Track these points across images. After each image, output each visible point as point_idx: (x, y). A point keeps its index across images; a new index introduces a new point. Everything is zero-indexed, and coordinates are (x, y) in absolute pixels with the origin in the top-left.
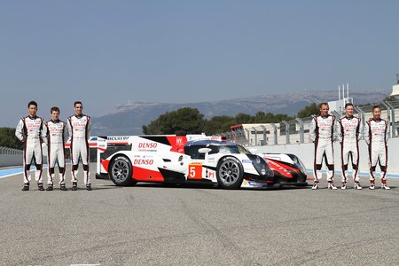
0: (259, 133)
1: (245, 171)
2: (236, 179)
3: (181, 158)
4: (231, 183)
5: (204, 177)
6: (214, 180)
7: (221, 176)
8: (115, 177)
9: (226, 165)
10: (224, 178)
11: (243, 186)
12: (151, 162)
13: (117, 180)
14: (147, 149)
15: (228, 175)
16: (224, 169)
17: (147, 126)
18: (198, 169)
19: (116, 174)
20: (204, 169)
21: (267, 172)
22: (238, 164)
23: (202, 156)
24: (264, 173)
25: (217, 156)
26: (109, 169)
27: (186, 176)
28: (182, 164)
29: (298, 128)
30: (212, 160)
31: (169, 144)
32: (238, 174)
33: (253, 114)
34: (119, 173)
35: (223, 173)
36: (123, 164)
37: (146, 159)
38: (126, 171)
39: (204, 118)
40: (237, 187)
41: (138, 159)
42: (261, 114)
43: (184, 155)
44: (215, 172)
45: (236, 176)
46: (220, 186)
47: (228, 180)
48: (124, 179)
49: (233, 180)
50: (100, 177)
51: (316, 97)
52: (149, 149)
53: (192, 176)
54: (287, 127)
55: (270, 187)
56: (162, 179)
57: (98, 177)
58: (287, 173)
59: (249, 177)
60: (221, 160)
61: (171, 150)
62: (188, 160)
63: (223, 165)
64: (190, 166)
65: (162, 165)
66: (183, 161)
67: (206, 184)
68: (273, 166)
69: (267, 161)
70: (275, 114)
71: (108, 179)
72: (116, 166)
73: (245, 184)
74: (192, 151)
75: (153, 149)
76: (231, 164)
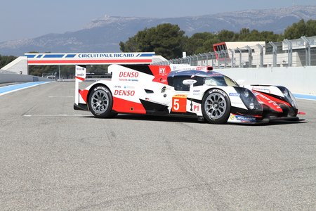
0: (243, 51)
1: (233, 105)
2: (222, 114)
3: (164, 89)
4: (217, 117)
5: (188, 109)
6: (200, 113)
7: (207, 109)
8: (94, 108)
9: (212, 98)
10: (210, 111)
11: (229, 120)
12: (132, 93)
13: (97, 112)
14: (128, 78)
15: (214, 109)
16: (209, 101)
17: (124, 42)
18: (183, 101)
19: (95, 105)
20: (189, 102)
21: (255, 106)
22: (225, 97)
23: (187, 88)
24: (252, 107)
25: (203, 89)
26: (88, 100)
27: (169, 109)
28: (165, 96)
29: (285, 47)
30: (197, 92)
31: (151, 74)
32: (224, 108)
33: (237, 30)
34: (98, 104)
35: (209, 106)
36: (102, 95)
37: (126, 90)
38: (106, 102)
39: (185, 35)
40: (224, 121)
41: (119, 89)
42: (245, 31)
43: (167, 86)
44: (200, 105)
45: (222, 110)
46: (205, 120)
47: (214, 114)
48: (104, 110)
49: (219, 114)
50: (79, 107)
51: (304, 12)
52: (130, 78)
53: (176, 109)
54: (275, 48)
55: (259, 123)
56: (143, 111)
57: (76, 108)
58: (277, 107)
59: (236, 111)
60: (207, 93)
61: (154, 80)
62: (171, 91)
63: (209, 98)
64: (173, 99)
65: (144, 96)
66: (166, 92)
67: (191, 118)
68: (262, 99)
69: (256, 94)
70: (260, 31)
71: (87, 110)
72: (96, 97)
73: (232, 118)
74: (176, 81)
75: (134, 78)
76: (217, 97)
